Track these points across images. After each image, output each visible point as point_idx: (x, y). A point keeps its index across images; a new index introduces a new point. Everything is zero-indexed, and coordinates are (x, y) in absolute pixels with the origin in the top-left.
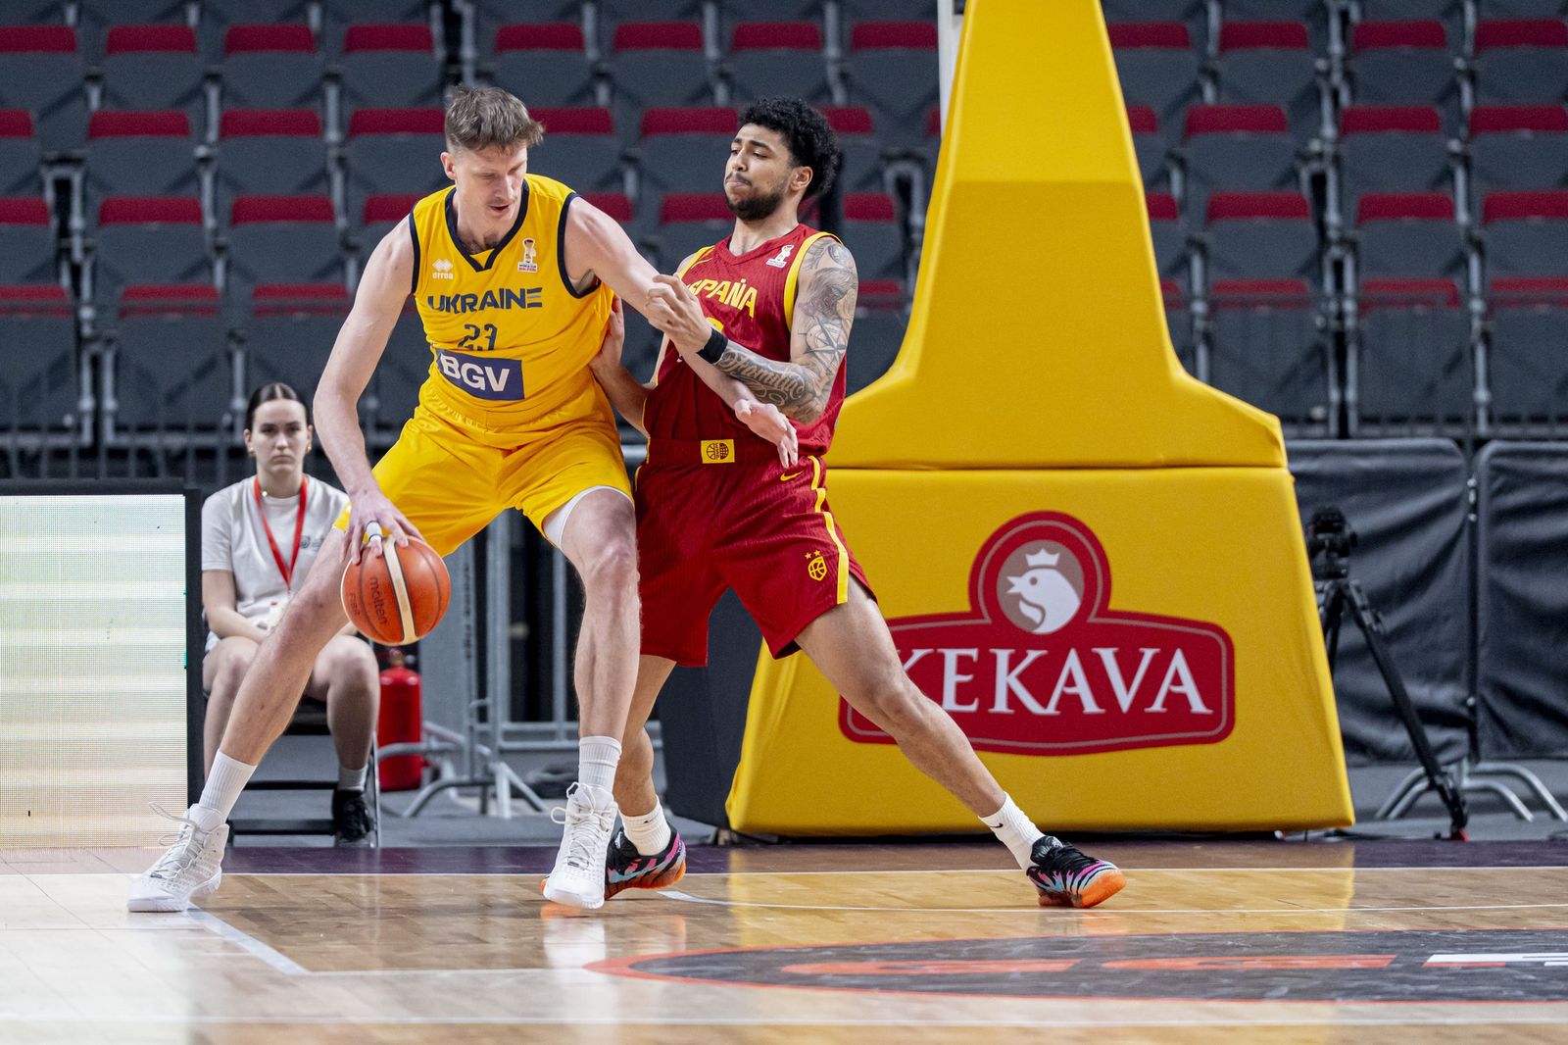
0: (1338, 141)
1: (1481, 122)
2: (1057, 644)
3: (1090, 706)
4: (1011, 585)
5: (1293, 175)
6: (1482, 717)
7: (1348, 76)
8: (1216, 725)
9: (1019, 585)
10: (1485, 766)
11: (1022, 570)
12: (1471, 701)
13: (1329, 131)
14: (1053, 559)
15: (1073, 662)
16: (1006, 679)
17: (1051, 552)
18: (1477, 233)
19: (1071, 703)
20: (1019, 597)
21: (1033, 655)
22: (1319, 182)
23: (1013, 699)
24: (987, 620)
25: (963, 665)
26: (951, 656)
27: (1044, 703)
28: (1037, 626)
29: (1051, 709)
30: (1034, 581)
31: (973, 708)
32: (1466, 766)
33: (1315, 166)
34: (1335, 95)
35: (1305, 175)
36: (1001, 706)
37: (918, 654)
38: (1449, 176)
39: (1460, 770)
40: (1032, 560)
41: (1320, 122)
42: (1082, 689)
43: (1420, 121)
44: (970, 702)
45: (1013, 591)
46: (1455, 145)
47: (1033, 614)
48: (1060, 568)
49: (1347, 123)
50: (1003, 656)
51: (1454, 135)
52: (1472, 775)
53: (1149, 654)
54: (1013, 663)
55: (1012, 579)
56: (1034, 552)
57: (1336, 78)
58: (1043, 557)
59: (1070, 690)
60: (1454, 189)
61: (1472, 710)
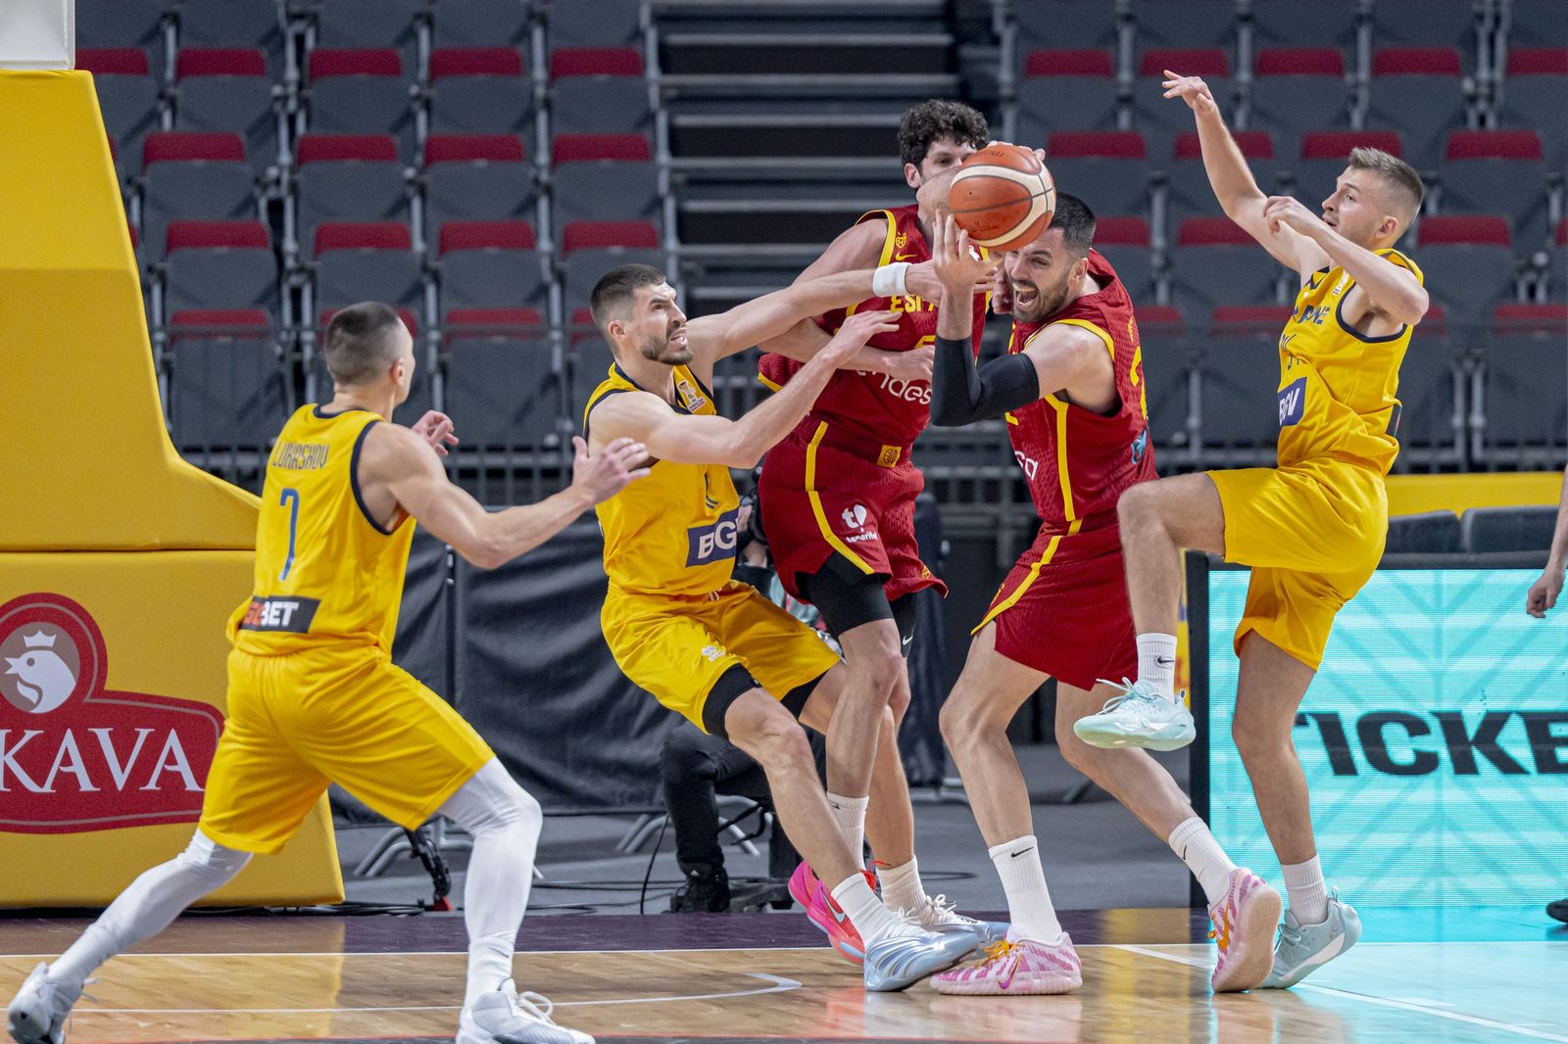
0: (293, 170)
1: (434, 152)
5: (251, 202)
7: (304, 103)
13: (286, 158)
18: (433, 264)
22: (276, 208)
33: (272, 193)
34: (292, 121)
35: (263, 204)
38: (404, 203)
41: (278, 149)
43: (375, 150)
46: (410, 173)
49: (304, 153)
51: (410, 164)
57: (292, 105)
60: (409, 218)
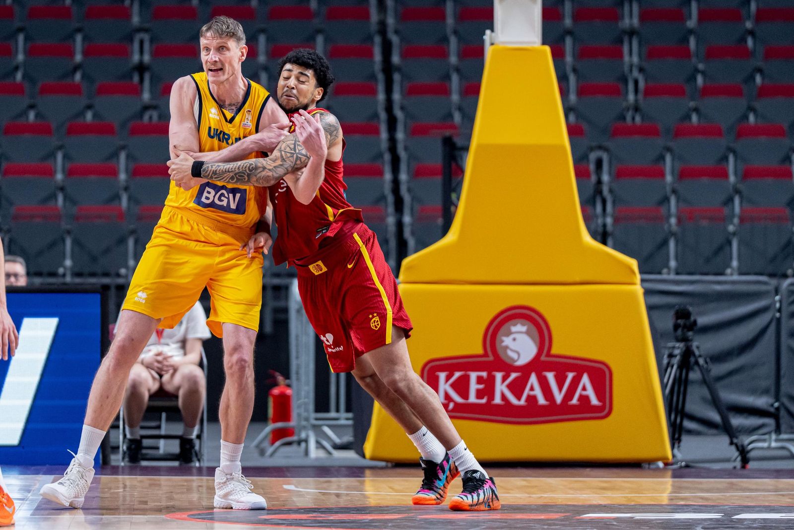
2: (526, 370)
3: (542, 401)
4: (503, 341)
6: (783, 413)
8: (603, 411)
9: (507, 341)
10: (784, 436)
11: (509, 333)
12: (776, 405)
14: (524, 329)
15: (533, 379)
16: (501, 387)
17: (523, 325)
19: (532, 399)
20: (507, 347)
21: (513, 375)
23: (504, 397)
24: (491, 358)
25: (480, 380)
26: (473, 376)
27: (519, 398)
28: (516, 361)
29: (522, 402)
30: (514, 339)
31: (484, 401)
32: (774, 436)
36: (498, 400)
37: (457, 374)
39: (770, 438)
40: (514, 329)
42: (538, 392)
44: (482, 398)
45: (504, 344)
47: (514, 356)
48: (528, 333)
50: (499, 376)
52: (777, 440)
53: (570, 376)
54: (504, 379)
55: (504, 338)
56: (515, 325)
58: (519, 328)
59: (532, 393)
61: (777, 409)
